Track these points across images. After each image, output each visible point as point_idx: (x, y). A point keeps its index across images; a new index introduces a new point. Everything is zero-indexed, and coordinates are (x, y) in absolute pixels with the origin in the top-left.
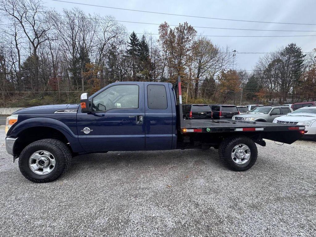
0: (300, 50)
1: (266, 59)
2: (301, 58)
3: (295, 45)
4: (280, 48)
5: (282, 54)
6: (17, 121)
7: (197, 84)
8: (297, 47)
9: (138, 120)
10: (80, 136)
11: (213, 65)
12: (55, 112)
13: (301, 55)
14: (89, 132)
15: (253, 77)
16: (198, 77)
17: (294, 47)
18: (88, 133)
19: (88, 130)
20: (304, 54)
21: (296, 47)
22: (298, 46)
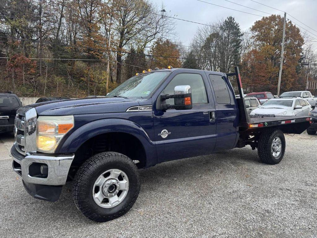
0: (238, 26)
1: (205, 31)
2: (239, 36)
3: (234, 19)
4: (220, 20)
5: (221, 28)
6: (73, 127)
7: (119, 58)
8: (236, 23)
9: (211, 118)
10: (157, 142)
11: (143, 29)
12: (128, 111)
13: (239, 33)
14: (167, 135)
15: (191, 54)
16: (121, 46)
17: (233, 21)
18: (166, 137)
19: (166, 133)
20: (242, 33)
21: (234, 22)
22: (236, 21)
